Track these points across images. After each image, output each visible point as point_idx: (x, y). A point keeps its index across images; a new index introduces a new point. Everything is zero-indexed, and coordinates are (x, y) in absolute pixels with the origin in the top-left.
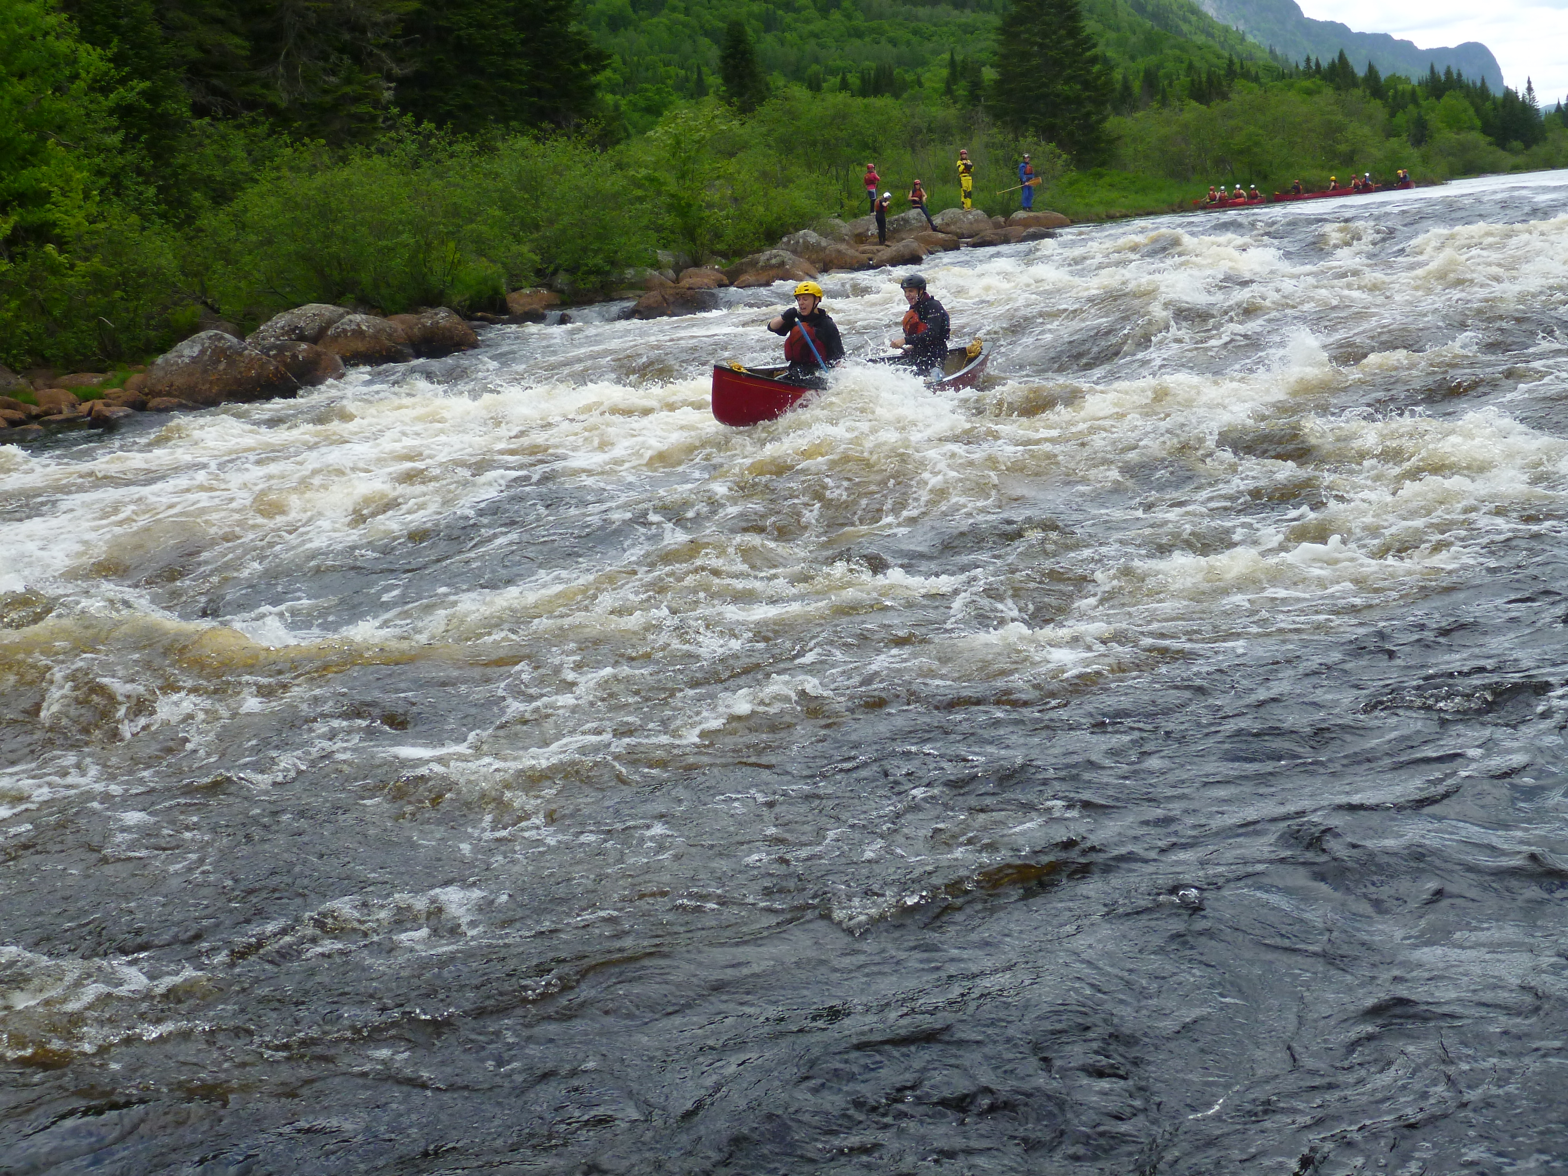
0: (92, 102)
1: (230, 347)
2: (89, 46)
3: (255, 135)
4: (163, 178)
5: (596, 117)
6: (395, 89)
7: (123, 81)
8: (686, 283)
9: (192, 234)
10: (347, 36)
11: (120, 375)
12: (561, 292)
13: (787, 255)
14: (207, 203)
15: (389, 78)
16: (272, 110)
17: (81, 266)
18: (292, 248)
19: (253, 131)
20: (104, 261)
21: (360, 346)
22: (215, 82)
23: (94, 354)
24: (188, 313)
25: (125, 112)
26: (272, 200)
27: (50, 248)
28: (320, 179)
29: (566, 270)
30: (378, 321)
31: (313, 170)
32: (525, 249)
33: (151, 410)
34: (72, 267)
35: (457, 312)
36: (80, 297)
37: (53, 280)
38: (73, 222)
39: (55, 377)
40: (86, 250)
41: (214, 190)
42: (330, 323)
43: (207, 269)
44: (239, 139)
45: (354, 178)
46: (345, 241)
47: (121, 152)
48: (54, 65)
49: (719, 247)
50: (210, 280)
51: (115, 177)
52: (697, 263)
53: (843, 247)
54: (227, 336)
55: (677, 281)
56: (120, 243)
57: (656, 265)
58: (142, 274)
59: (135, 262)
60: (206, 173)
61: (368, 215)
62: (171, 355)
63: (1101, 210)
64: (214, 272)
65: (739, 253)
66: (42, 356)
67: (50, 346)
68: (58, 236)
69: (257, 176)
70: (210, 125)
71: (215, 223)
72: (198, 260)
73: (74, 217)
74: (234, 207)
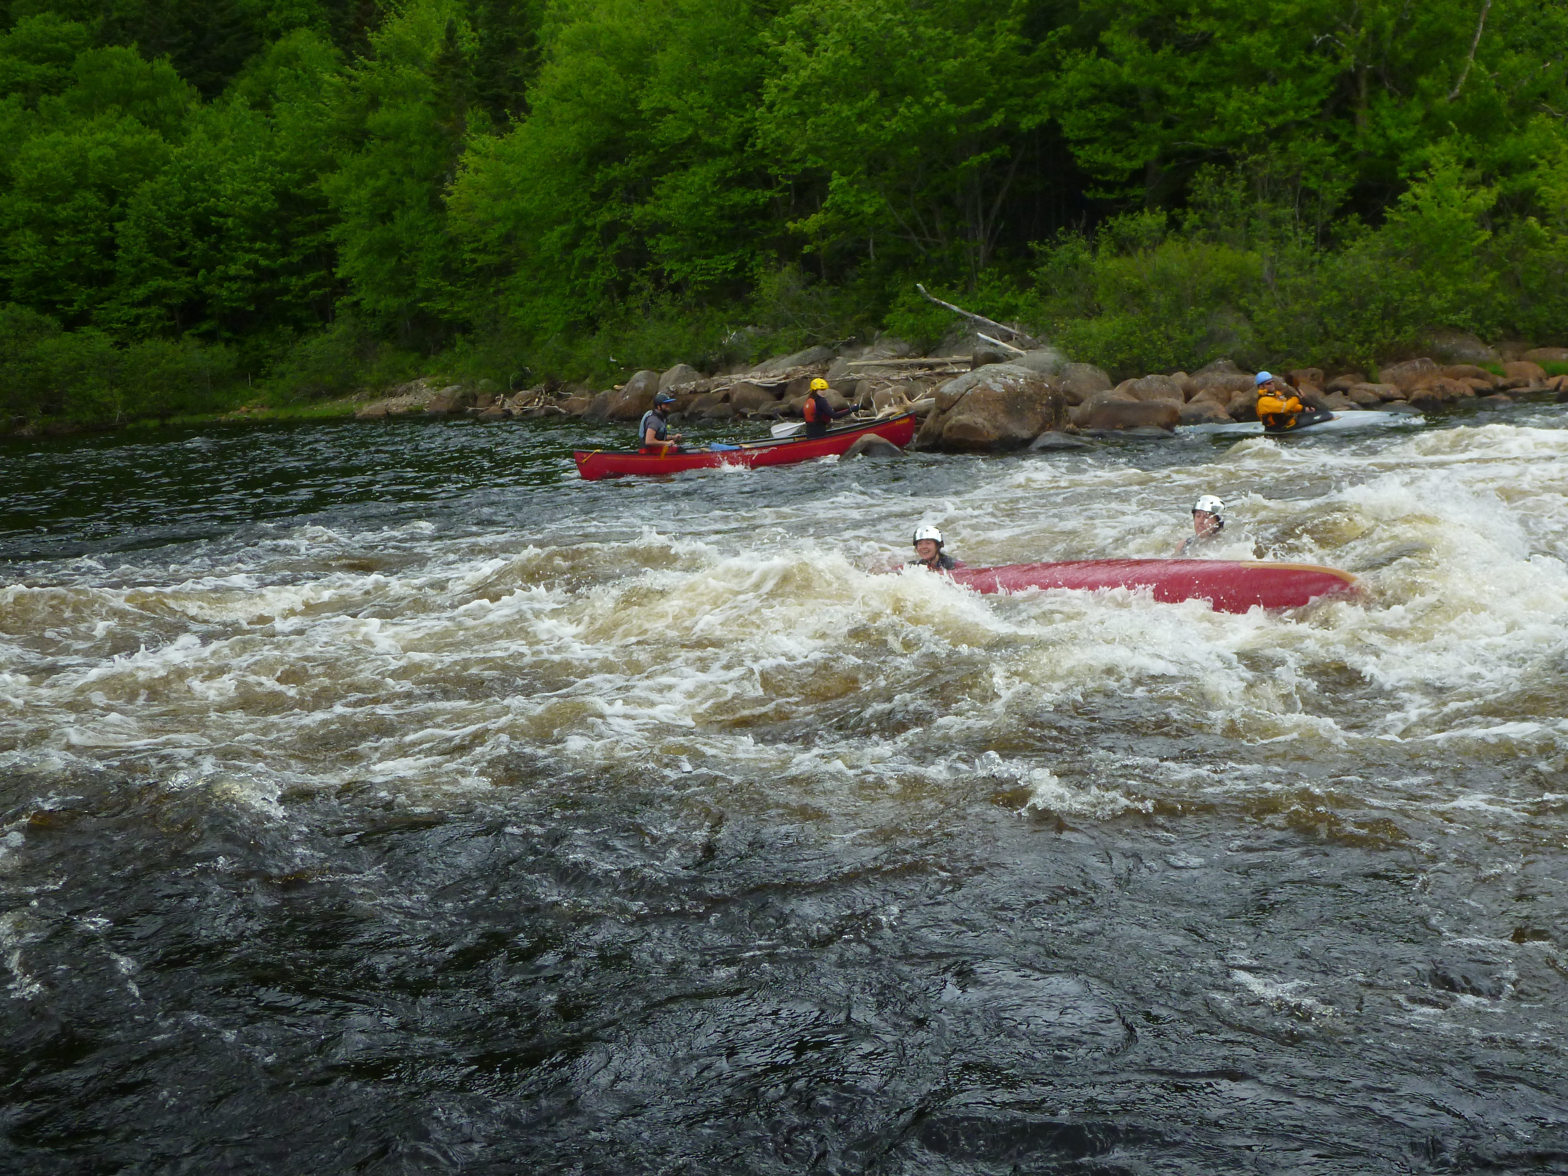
17: (1563, 240)
23: (1566, 329)
27: (1532, 221)
34: (1553, 240)
36: (1560, 271)
37: (1535, 253)
38: (1558, 195)
39: (1525, 350)
66: (1514, 329)
67: (1522, 319)
68: (1542, 208)
73: (1559, 190)
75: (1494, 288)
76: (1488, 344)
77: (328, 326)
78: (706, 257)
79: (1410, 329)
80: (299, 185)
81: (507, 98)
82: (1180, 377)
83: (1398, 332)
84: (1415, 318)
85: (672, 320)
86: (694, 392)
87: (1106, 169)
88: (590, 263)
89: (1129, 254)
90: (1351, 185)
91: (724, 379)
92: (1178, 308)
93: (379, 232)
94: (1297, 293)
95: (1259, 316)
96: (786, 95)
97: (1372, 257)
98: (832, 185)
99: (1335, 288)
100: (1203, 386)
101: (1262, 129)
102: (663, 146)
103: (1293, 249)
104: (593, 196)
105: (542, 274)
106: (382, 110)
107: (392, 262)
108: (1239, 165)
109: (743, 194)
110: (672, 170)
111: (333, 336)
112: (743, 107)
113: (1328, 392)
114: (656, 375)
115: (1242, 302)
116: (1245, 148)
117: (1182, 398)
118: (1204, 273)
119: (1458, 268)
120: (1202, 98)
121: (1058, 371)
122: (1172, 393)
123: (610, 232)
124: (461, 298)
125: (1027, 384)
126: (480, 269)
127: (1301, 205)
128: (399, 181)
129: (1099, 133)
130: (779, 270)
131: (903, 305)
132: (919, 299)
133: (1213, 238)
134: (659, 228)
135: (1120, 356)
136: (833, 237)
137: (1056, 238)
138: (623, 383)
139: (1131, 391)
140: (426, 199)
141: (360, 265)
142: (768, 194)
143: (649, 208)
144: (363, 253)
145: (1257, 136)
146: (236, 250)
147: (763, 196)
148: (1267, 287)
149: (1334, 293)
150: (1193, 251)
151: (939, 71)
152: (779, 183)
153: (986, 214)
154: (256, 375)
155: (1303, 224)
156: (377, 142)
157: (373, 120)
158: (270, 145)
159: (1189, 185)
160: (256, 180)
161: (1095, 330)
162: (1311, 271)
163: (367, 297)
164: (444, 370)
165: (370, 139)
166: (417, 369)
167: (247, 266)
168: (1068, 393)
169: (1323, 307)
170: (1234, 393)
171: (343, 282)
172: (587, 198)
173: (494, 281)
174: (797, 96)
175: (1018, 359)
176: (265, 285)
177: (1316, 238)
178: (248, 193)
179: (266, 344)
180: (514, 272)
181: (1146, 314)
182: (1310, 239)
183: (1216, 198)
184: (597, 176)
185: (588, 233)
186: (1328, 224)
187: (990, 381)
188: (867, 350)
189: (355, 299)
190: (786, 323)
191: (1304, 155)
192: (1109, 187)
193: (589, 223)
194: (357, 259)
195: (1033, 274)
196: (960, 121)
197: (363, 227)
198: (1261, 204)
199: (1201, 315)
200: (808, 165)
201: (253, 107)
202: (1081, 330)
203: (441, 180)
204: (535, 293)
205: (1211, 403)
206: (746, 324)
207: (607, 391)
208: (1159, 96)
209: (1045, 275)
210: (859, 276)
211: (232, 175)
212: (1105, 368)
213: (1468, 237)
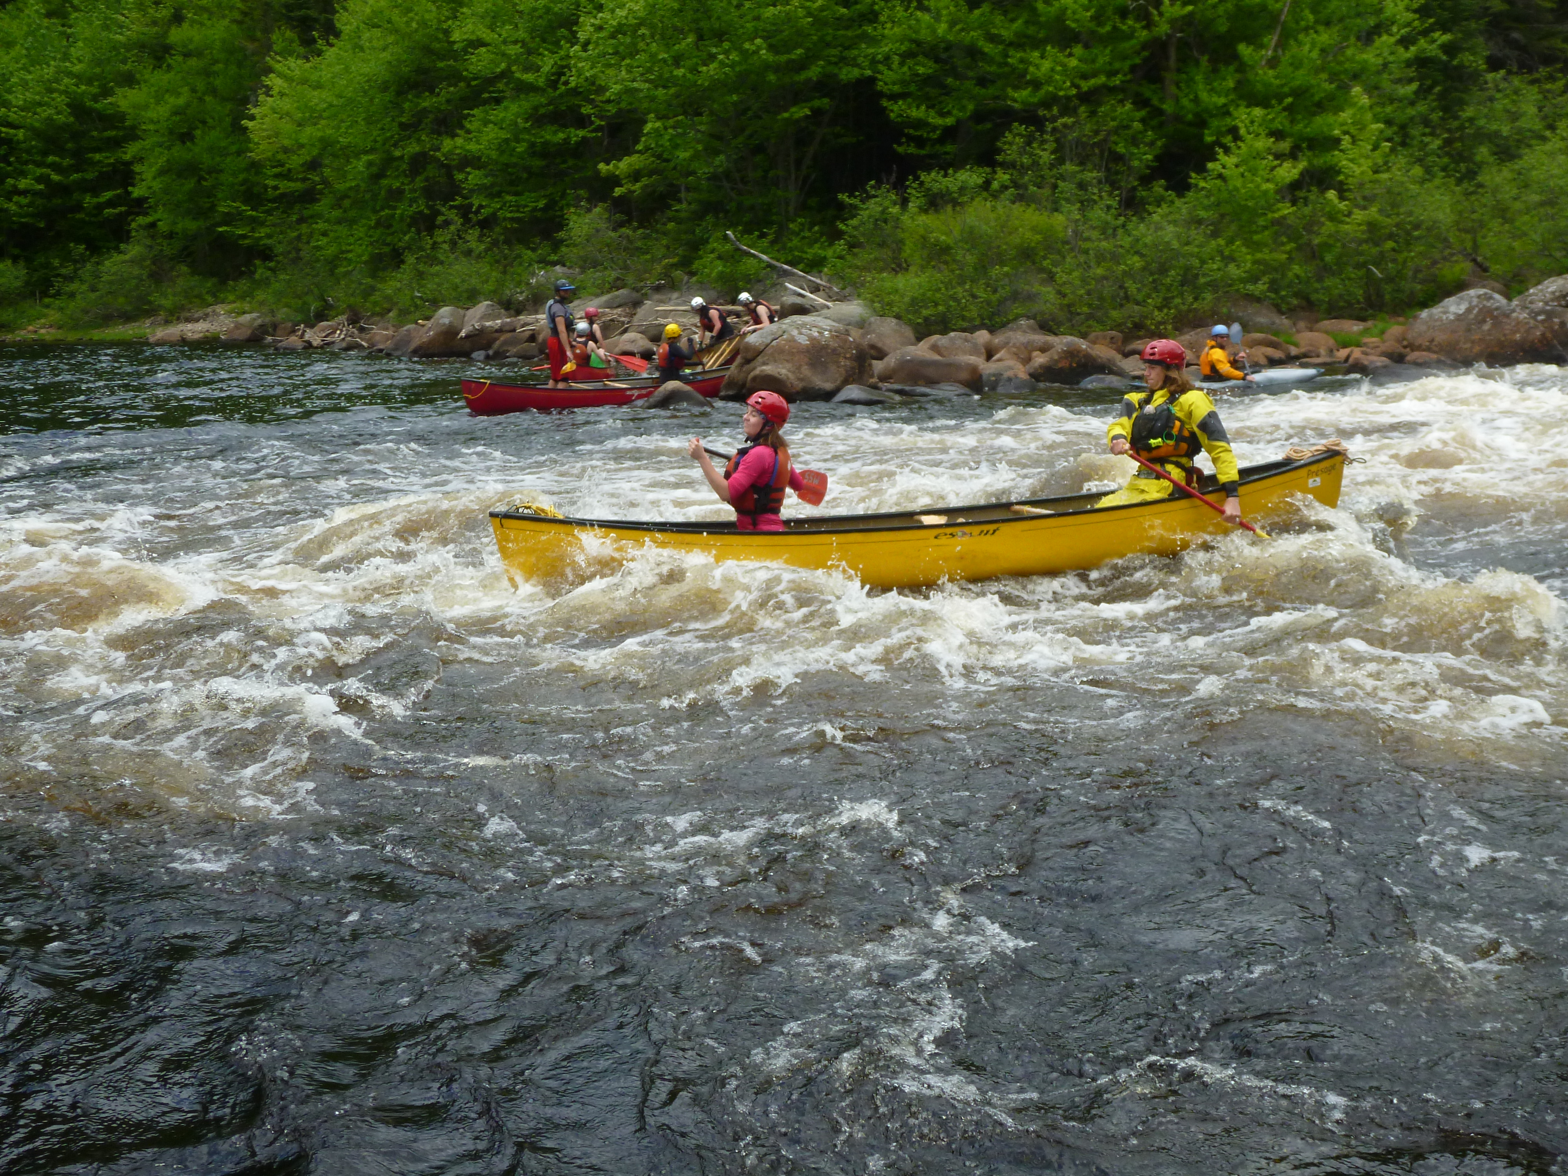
0: (1392, 53)
1: (1497, 308)
3: (1548, 91)
4: (1449, 131)
7: (1425, 33)
9: (1471, 189)
11: (1381, 325)
14: (1491, 159)
17: (1359, 215)
19: (1549, 86)
20: (1380, 211)
22: (1515, 35)
23: (1359, 302)
24: (1457, 268)
25: (1422, 62)
27: (1332, 194)
33: (1409, 363)
34: (1349, 214)
36: (1353, 245)
37: (1329, 227)
38: (1358, 171)
39: (1317, 321)
40: (1365, 198)
41: (1497, 146)
43: (1482, 226)
44: (1532, 94)
47: (1412, 103)
48: (1361, 15)
50: (1484, 237)
51: (1403, 127)
54: (1497, 296)
56: (1399, 194)
58: (1417, 227)
59: (1410, 213)
60: (1494, 127)
62: (1436, 311)
64: (1490, 230)
66: (1308, 300)
67: (1316, 291)
68: (1341, 183)
69: (1548, 133)
70: (1505, 79)
71: (1498, 179)
72: (1474, 216)
73: (1360, 165)
74: (1518, 165)
75: (1290, 259)
76: (1283, 313)
77: (122, 246)
78: (516, 194)
79: (1208, 296)
80: (95, 98)
81: (316, 20)
82: (983, 336)
83: (1196, 299)
84: (1213, 285)
85: (479, 257)
86: (500, 331)
87: (920, 124)
88: (396, 195)
89: (937, 211)
90: (1158, 151)
91: (531, 318)
92: (982, 268)
93: (179, 152)
94: (1100, 258)
95: (1061, 277)
96: (602, 34)
97: (1174, 222)
98: (648, 127)
99: (1137, 253)
100: (1006, 344)
101: (1074, 91)
102: (475, 79)
103: (1098, 214)
104: (403, 126)
105: (347, 203)
106: (185, 25)
107: (190, 184)
108: (1049, 127)
109: (555, 133)
110: (485, 102)
111: (127, 257)
112: (557, 44)
113: (1126, 355)
114: (461, 312)
115: (1045, 263)
116: (1055, 110)
117: (984, 356)
118: (1010, 233)
119: (1256, 237)
120: (1015, 57)
121: (861, 324)
122: (975, 351)
123: (419, 163)
124: (262, 224)
125: (832, 336)
126: (283, 195)
127: (1108, 169)
128: (201, 99)
129: (913, 88)
130: (589, 210)
131: (712, 252)
132: (728, 247)
133: (1020, 198)
134: (469, 161)
135: (925, 312)
136: (645, 181)
137: (866, 192)
138: (428, 318)
139: (935, 348)
140: (228, 120)
141: (157, 185)
142: (581, 133)
143: (459, 141)
144: (162, 172)
145: (1068, 98)
146: (26, 163)
147: (577, 134)
148: (1072, 250)
149: (1136, 258)
150: (1001, 211)
151: (757, 18)
152: (592, 123)
153: (798, 163)
154: (45, 294)
155: (1107, 188)
156: (180, 59)
157: (176, 35)
158: (66, 57)
159: (999, 144)
160: (50, 91)
161: (901, 286)
162: (1114, 235)
163: (163, 218)
164: (242, 298)
165: (171, 55)
166: (214, 295)
167: (39, 180)
168: (873, 347)
169: (1124, 272)
170: (1035, 353)
171: (140, 202)
172: (396, 128)
173: (297, 207)
174: (613, 36)
175: (825, 311)
176: (57, 201)
177: (1120, 202)
178: (40, 104)
179: (56, 262)
180: (319, 200)
181: (952, 271)
182: (1115, 204)
183: (1026, 160)
184: (407, 105)
185: (395, 164)
186: (1134, 189)
187: (795, 332)
188: (675, 295)
189: (149, 219)
190: (595, 264)
191: (1113, 119)
192: (920, 142)
193: (397, 153)
194: (154, 178)
195: (842, 226)
196: (777, 69)
197: (161, 145)
198: (1069, 167)
199: (1006, 275)
200: (623, 105)
201: (49, 15)
202: (888, 284)
203: (245, 101)
204: (339, 222)
205: (1011, 363)
206: (554, 264)
207: (411, 326)
208: (973, 53)
209: (855, 228)
210: (670, 220)
211: (25, 84)
212: (910, 323)
213: (1270, 208)
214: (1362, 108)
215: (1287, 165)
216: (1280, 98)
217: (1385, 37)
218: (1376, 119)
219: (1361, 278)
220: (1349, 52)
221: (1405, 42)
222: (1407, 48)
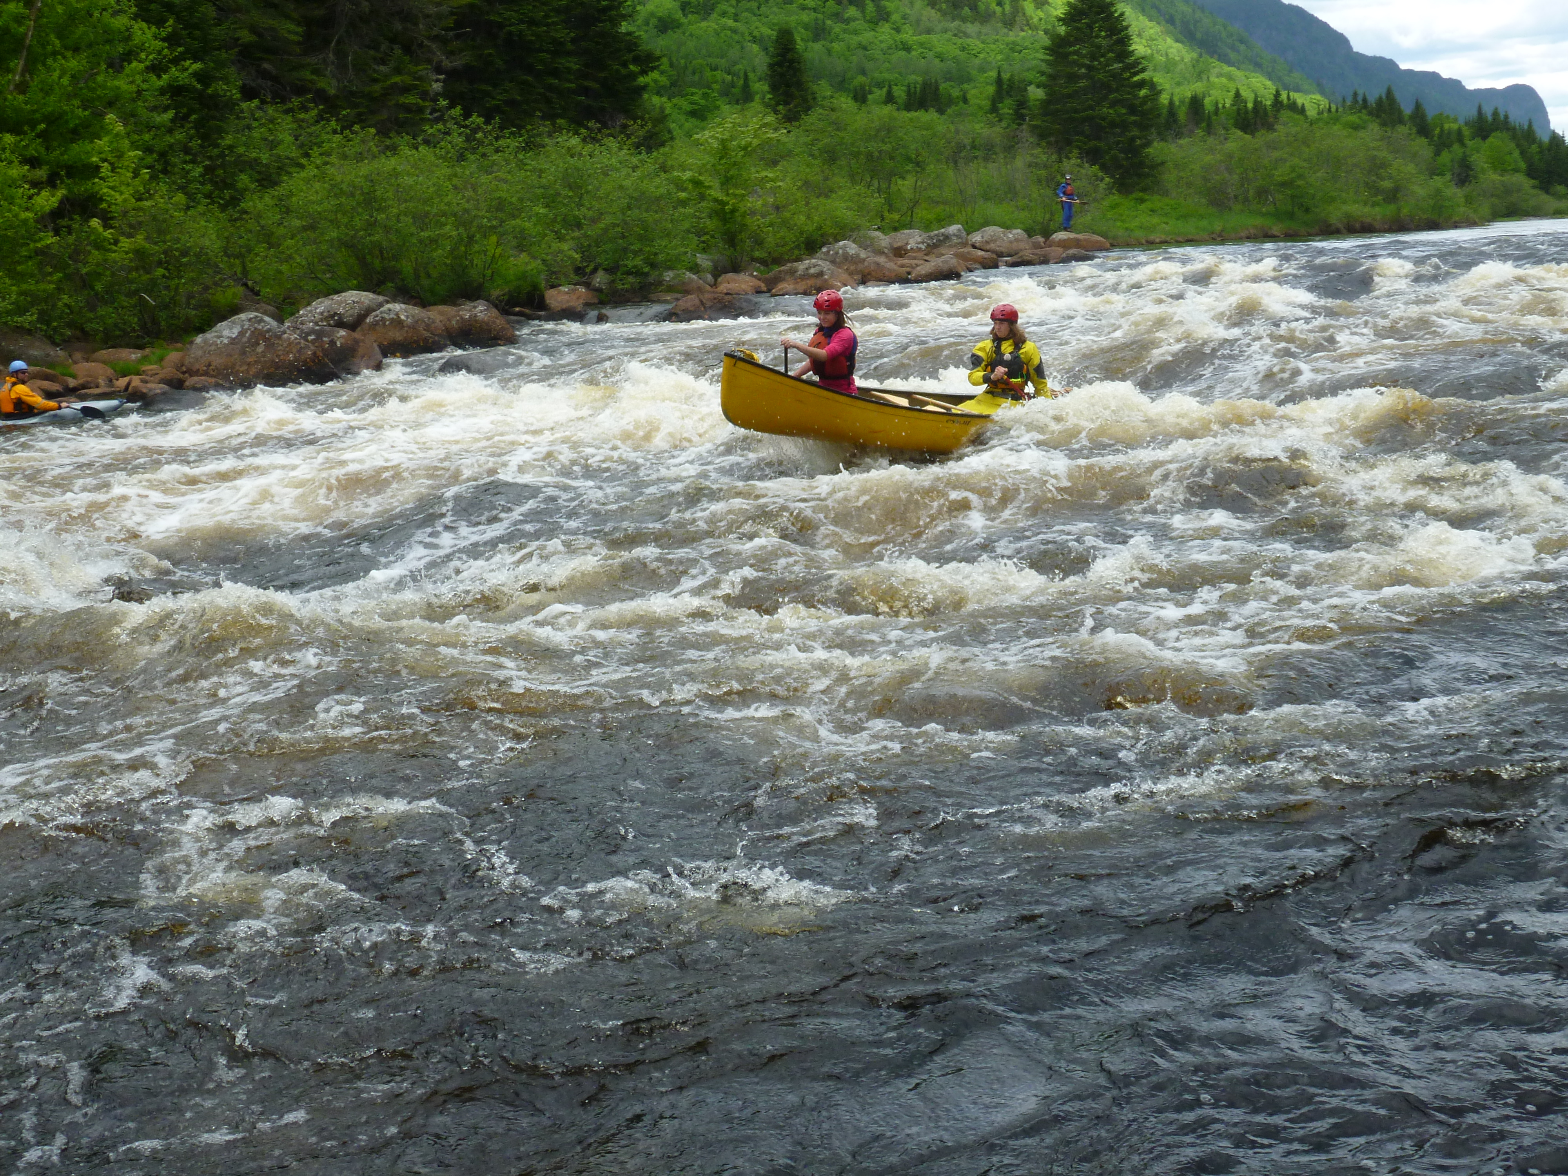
0: (144, 81)
1: (269, 331)
2: (144, 25)
3: (303, 120)
4: (210, 158)
5: (643, 119)
6: (444, 81)
7: (176, 61)
8: (723, 287)
9: (236, 215)
10: (398, 26)
11: (158, 352)
12: (599, 290)
13: (825, 266)
14: (253, 186)
15: (438, 70)
16: (320, 96)
17: (125, 243)
18: (334, 234)
19: (302, 116)
20: (147, 238)
21: (398, 335)
22: (266, 66)
23: (134, 330)
24: (229, 293)
25: (176, 91)
26: (317, 185)
27: (95, 222)
28: (365, 168)
29: (605, 270)
30: (416, 311)
31: (360, 157)
32: (565, 246)
33: (188, 388)
34: (116, 242)
35: (496, 306)
36: (123, 273)
37: (96, 255)
38: (120, 199)
39: (94, 351)
40: (131, 226)
41: (259, 173)
42: (369, 311)
43: (249, 251)
44: (286, 123)
45: (399, 169)
46: (387, 229)
47: (170, 131)
48: (109, 41)
49: (757, 254)
50: (252, 262)
51: (163, 155)
52: (735, 268)
53: (882, 260)
54: (267, 319)
55: (715, 285)
56: (165, 221)
57: (695, 268)
58: (184, 254)
59: (178, 240)
60: (253, 155)
61: (411, 205)
62: (210, 335)
63: (1139, 234)
64: (257, 255)
65: (778, 261)
66: (83, 330)
67: (90, 320)
68: (104, 210)
69: (303, 161)
70: (259, 108)
71: (260, 206)
72: (241, 242)
73: (121, 193)
74: (279, 191)
75: (59, 289)
76: (57, 345)
119: (20, 268)
213: (31, 238)
214: (117, 135)
215: (44, 193)
216: (33, 125)
217: (134, 64)
218: (134, 146)
219: (135, 306)
220: (100, 78)
221: (156, 69)
222: (159, 77)
